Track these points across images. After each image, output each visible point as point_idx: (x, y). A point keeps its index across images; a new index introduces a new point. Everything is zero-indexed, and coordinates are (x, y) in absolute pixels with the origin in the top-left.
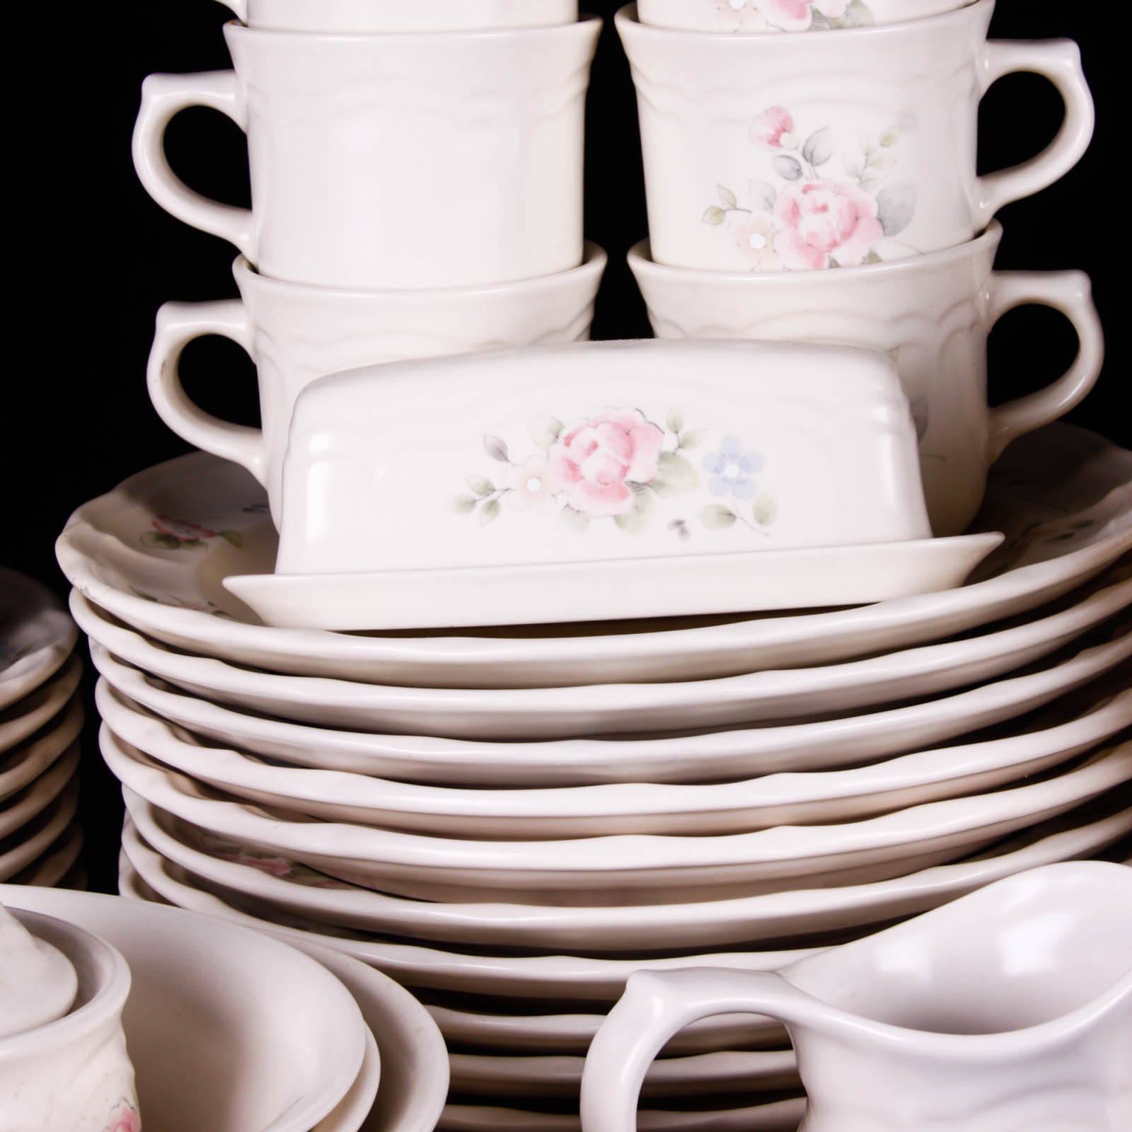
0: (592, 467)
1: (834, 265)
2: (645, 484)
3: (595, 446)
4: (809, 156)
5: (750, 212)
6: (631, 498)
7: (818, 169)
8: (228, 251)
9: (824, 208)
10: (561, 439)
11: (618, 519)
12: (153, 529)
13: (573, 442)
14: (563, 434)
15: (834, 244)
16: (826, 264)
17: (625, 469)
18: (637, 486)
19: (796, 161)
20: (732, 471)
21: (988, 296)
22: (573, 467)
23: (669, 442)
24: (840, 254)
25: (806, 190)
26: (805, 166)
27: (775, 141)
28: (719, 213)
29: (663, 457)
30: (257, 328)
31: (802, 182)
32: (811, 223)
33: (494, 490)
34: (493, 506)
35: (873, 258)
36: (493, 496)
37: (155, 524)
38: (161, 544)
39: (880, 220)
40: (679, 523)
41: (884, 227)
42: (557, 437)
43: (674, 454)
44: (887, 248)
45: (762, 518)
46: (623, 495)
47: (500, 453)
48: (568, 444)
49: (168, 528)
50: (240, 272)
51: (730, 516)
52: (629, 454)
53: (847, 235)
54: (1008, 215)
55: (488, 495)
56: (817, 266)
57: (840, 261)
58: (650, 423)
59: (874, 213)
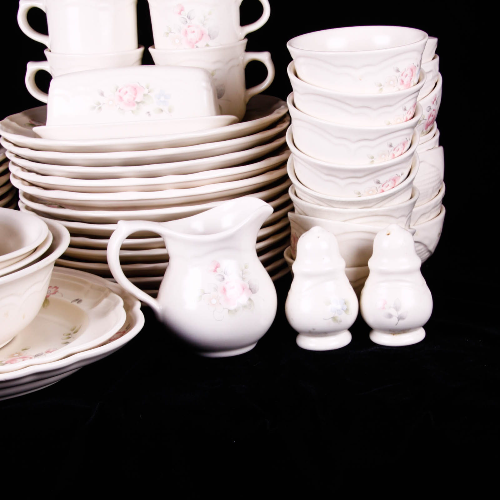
0: (126, 98)
1: (197, 47)
2: (140, 102)
3: (127, 92)
4: (189, 18)
5: (175, 33)
6: (136, 106)
7: (191, 21)
8: (44, 47)
9: (194, 32)
10: (118, 91)
11: (132, 111)
12: (29, 123)
13: (121, 91)
14: (118, 89)
15: (197, 42)
16: (195, 47)
17: (134, 99)
18: (138, 103)
19: (185, 19)
20: (162, 99)
21: (242, 58)
22: (121, 98)
23: (146, 91)
24: (198, 44)
25: (189, 27)
26: (188, 21)
27: (180, 13)
28: (168, 34)
29: (144, 95)
30: (51, 67)
31: (188, 25)
32: (191, 36)
33: (100, 104)
34: (100, 108)
35: (207, 45)
36: (100, 106)
37: (30, 121)
38: (31, 126)
39: (209, 35)
40: (148, 112)
41: (210, 37)
42: (117, 90)
43: (147, 94)
44: (211, 43)
45: (170, 111)
46: (134, 105)
47: (102, 94)
48: (120, 91)
49: (33, 122)
50: (46, 52)
51: (162, 111)
52: (136, 94)
53: (200, 39)
54: (249, 36)
55: (99, 105)
56: (193, 47)
57: (199, 46)
58: (141, 86)
59: (207, 33)
